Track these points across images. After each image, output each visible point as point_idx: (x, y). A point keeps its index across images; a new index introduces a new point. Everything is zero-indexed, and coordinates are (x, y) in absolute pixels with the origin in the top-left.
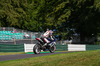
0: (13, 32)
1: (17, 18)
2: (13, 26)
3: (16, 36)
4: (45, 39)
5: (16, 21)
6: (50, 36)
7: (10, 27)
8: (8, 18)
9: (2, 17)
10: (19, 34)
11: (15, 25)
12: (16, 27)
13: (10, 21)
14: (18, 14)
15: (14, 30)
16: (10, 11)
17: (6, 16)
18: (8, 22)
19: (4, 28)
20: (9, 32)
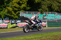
0: (56, 14)
1: (58, 6)
2: (55, 11)
3: (57, 17)
4: (32, 21)
5: (58, 8)
6: (36, 19)
7: (54, 11)
8: (52, 6)
9: (49, 6)
10: (59, 16)
11: (57, 10)
12: (58, 12)
13: (54, 8)
14: (59, 4)
15: (56, 13)
16: (54, 2)
17: (52, 5)
18: (52, 9)
19: (50, 12)
20: (53, 15)
